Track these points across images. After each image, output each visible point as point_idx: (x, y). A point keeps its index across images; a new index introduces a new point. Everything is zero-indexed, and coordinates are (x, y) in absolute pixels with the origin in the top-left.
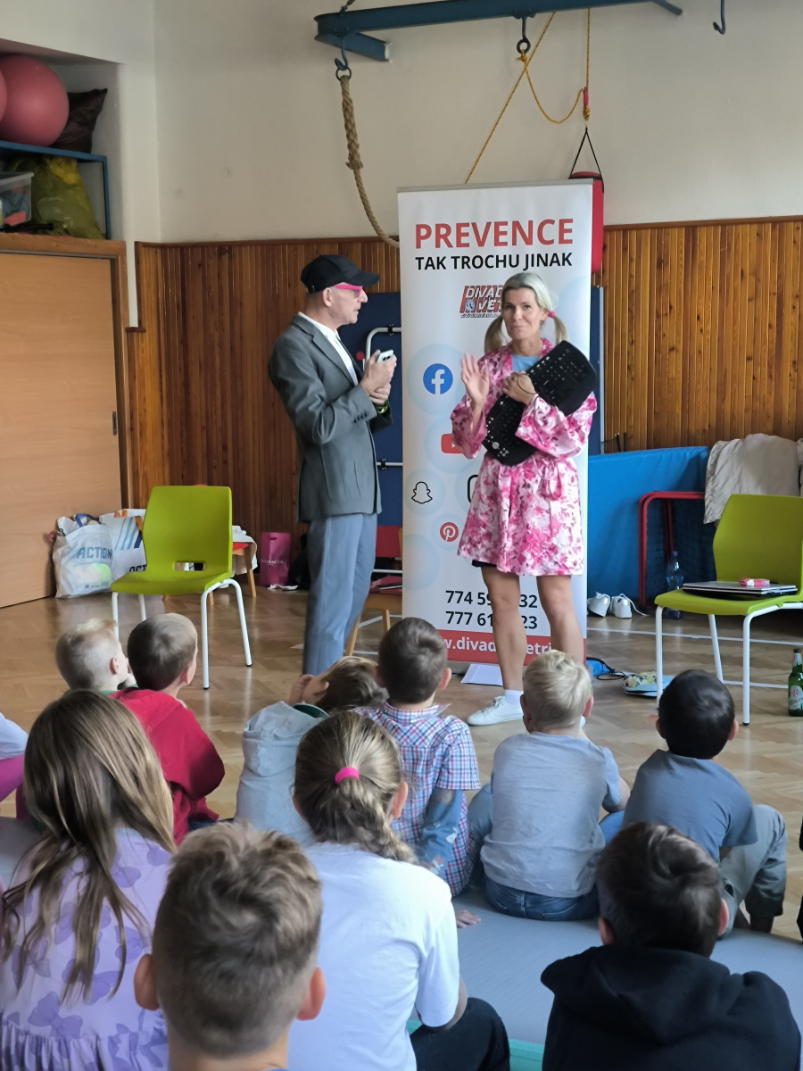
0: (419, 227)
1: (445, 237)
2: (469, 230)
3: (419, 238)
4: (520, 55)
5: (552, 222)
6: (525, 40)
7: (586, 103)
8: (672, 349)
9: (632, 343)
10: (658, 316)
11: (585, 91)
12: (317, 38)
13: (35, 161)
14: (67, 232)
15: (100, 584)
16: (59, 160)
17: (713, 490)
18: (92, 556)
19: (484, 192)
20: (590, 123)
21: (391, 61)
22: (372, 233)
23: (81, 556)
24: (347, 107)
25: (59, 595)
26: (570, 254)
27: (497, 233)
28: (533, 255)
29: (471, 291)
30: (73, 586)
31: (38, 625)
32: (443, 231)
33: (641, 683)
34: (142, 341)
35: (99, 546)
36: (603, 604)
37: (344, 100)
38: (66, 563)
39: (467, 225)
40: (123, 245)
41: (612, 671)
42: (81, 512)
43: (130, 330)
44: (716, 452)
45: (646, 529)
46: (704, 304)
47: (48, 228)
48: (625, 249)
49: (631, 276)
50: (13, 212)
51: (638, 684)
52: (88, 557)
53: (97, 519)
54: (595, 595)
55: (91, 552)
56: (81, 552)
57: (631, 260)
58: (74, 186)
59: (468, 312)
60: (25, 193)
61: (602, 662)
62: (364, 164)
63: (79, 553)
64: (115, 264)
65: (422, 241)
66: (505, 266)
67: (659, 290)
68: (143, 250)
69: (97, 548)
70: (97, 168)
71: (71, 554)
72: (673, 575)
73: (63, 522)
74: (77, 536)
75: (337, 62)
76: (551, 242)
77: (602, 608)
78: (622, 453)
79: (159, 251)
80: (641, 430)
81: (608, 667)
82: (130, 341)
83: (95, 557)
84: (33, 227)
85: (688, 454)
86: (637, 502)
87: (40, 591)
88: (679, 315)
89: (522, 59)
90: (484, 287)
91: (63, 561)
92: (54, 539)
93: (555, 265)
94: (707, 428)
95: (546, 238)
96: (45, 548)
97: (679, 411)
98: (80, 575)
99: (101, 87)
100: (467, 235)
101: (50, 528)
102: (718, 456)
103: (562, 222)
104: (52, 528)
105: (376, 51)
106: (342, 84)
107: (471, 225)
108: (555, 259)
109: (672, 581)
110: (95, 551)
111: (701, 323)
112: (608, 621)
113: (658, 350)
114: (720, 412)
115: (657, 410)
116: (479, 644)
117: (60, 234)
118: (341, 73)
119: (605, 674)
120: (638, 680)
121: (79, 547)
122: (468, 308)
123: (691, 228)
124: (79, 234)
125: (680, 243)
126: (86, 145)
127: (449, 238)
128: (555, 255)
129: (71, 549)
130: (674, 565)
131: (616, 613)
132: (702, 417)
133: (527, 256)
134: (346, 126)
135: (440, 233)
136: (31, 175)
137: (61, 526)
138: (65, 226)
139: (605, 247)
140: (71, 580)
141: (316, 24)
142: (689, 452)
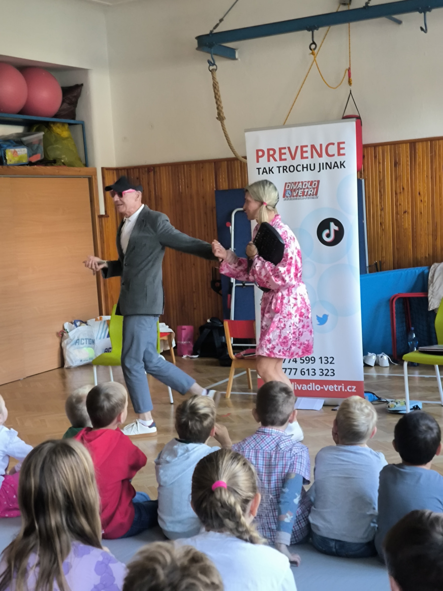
0: (258, 151)
1: (273, 156)
2: (286, 151)
3: (258, 157)
4: (311, 52)
5: (333, 144)
6: (314, 43)
7: (349, 76)
8: (405, 212)
9: (382, 210)
10: (396, 194)
11: (349, 70)
12: (197, 49)
13: (45, 125)
14: (64, 164)
15: (88, 359)
16: (58, 125)
17: (433, 292)
18: (83, 344)
19: (294, 129)
20: (352, 88)
21: (239, 60)
22: (232, 155)
23: (77, 344)
24: (215, 86)
25: (66, 366)
26: (344, 162)
27: (302, 152)
28: (323, 164)
29: (289, 185)
30: (74, 361)
31: (55, 383)
32: (271, 152)
33: (397, 406)
34: (107, 222)
35: (87, 337)
36: (372, 359)
37: (214, 82)
38: (70, 348)
39: (285, 148)
40: (95, 169)
41: (379, 399)
42: (76, 319)
43: (101, 217)
44: (434, 269)
45: (395, 315)
46: (422, 185)
47: (54, 162)
48: (375, 157)
49: (380, 172)
50: (33, 154)
51: (395, 406)
52: (81, 344)
53: (86, 323)
54: (368, 354)
55: (83, 341)
56: (78, 341)
57: (379, 163)
58: (67, 138)
59: (287, 197)
60: (39, 144)
61: (373, 394)
62: (226, 117)
63: (76, 342)
64: (91, 180)
65: (260, 159)
66: (307, 170)
67: (396, 180)
68: (106, 172)
69: (86, 339)
70: (79, 128)
71: (72, 343)
72: (412, 341)
73: (67, 325)
74: (74, 333)
75: (209, 62)
76: (333, 155)
77: (372, 362)
78: (380, 272)
79: (115, 172)
80: (389, 258)
81: (377, 397)
82: (101, 222)
83: (85, 344)
84: (45, 162)
85: (417, 271)
86: (389, 300)
87: (55, 364)
88: (408, 192)
89: (313, 54)
90: (296, 183)
91: (68, 347)
92: (62, 334)
93: (336, 168)
94: (427, 256)
95: (330, 153)
96: (58, 340)
97: (410, 246)
98: (78, 355)
99: (79, 83)
100: (285, 154)
101: (60, 329)
102: (435, 271)
103: (339, 144)
104: (61, 329)
105: (230, 54)
106: (212, 74)
107: (287, 148)
108: (336, 165)
109: (411, 344)
110: (85, 340)
111: (421, 196)
112: (376, 369)
113: (397, 213)
114: (434, 246)
115: (398, 247)
116: (302, 386)
117: (60, 165)
118: (211, 68)
119: (376, 400)
120: (395, 404)
121: (76, 338)
122: (288, 195)
123: (413, 143)
124: (70, 165)
125: (407, 152)
126: (73, 115)
127: (275, 156)
128: (336, 162)
129: (72, 340)
130: (412, 335)
131: (380, 364)
132: (424, 250)
133: (320, 164)
134: (215, 97)
135: (271, 154)
136: (42, 133)
137: (66, 327)
138: (63, 161)
139: (364, 157)
140: (72, 358)
141: (196, 41)
142: (418, 270)
